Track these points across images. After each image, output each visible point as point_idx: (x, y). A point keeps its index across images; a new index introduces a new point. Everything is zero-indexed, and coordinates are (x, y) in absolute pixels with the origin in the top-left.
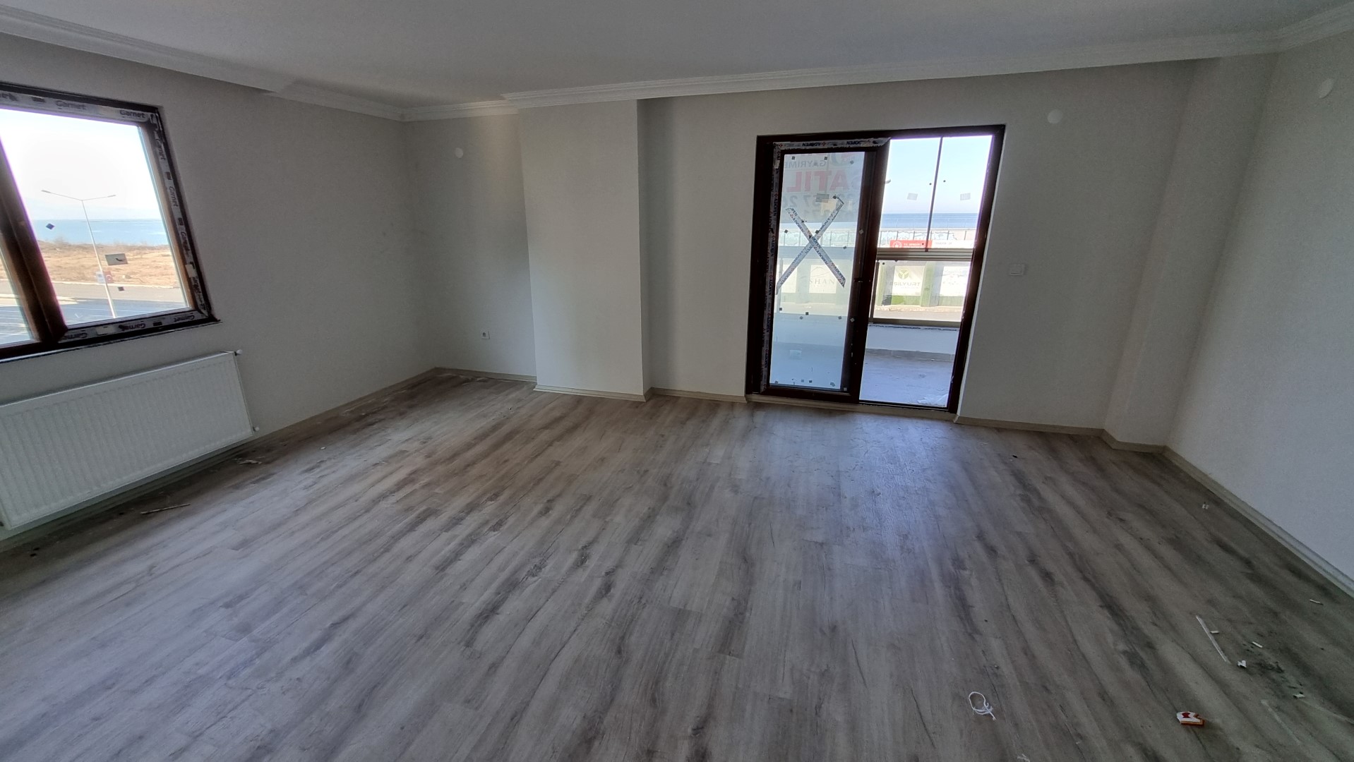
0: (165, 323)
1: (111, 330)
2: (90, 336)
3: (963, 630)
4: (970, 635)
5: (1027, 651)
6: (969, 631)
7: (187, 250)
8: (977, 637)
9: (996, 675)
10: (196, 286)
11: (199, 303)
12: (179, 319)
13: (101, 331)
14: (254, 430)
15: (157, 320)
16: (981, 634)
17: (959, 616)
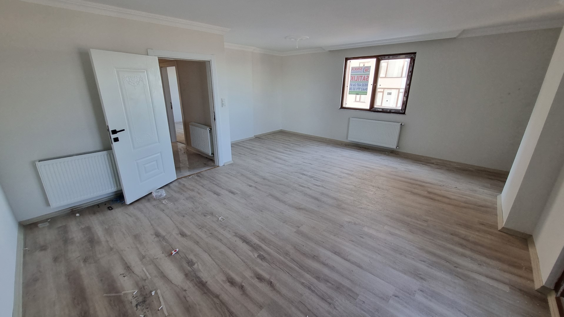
0: (392, 111)
1: (380, 110)
2: (376, 110)
3: (238, 233)
4: (236, 233)
5: (220, 240)
6: (237, 234)
7: (406, 93)
8: (234, 234)
9: (223, 228)
10: (404, 103)
11: (403, 108)
12: (396, 111)
13: (379, 110)
14: (397, 147)
15: (390, 110)
16: (234, 236)
17: (243, 236)
